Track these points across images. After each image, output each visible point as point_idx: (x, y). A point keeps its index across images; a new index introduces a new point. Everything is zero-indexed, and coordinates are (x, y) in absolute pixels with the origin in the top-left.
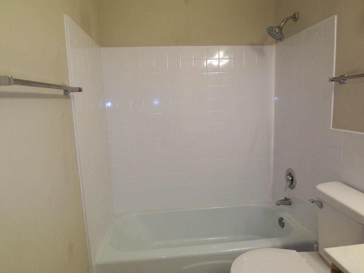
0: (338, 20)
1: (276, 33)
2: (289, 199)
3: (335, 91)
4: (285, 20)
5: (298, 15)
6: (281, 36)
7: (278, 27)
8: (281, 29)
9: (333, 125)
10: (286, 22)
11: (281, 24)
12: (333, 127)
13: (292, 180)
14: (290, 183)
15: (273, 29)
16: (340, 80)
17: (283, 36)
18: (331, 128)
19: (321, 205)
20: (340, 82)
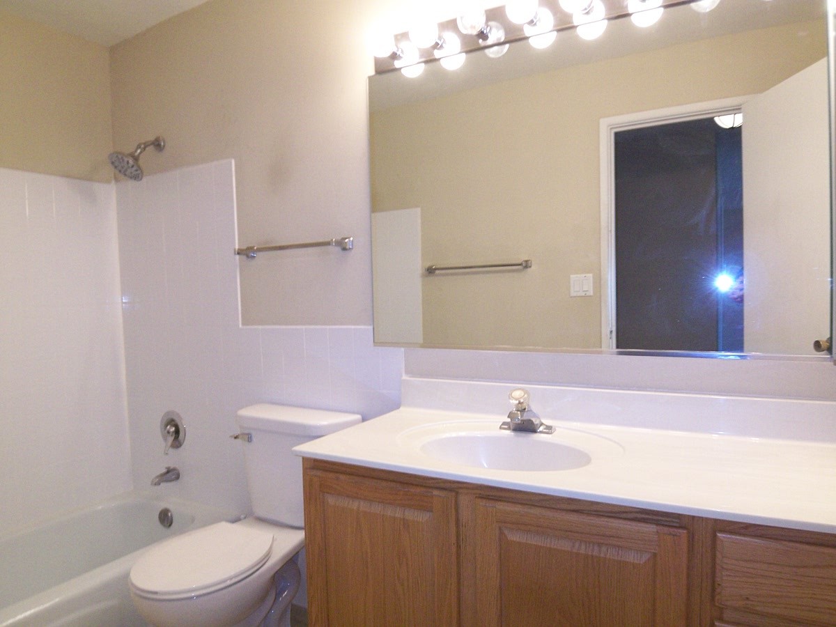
0: (236, 166)
1: (130, 165)
2: (174, 469)
3: (240, 269)
4: (142, 146)
5: (164, 142)
6: (139, 172)
7: (132, 155)
8: (136, 159)
9: (242, 320)
10: (144, 149)
11: (136, 151)
12: (243, 324)
13: (177, 432)
14: (173, 438)
15: (124, 158)
16: (246, 253)
17: (142, 172)
18: (240, 326)
19: (249, 438)
20: (248, 257)
